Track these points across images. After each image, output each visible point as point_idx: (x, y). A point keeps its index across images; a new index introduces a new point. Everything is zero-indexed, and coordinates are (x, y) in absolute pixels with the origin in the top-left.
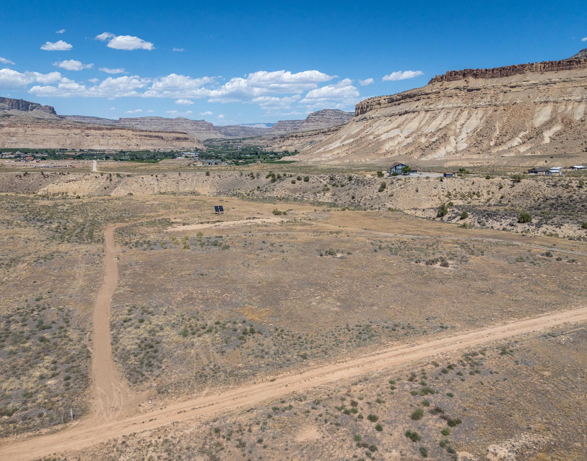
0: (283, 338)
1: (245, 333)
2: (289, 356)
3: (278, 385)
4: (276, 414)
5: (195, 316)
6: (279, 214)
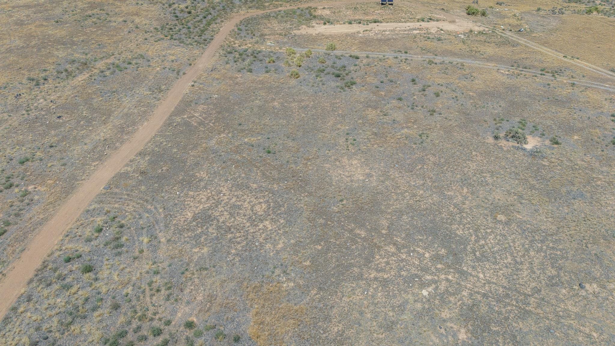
6: (474, 13)
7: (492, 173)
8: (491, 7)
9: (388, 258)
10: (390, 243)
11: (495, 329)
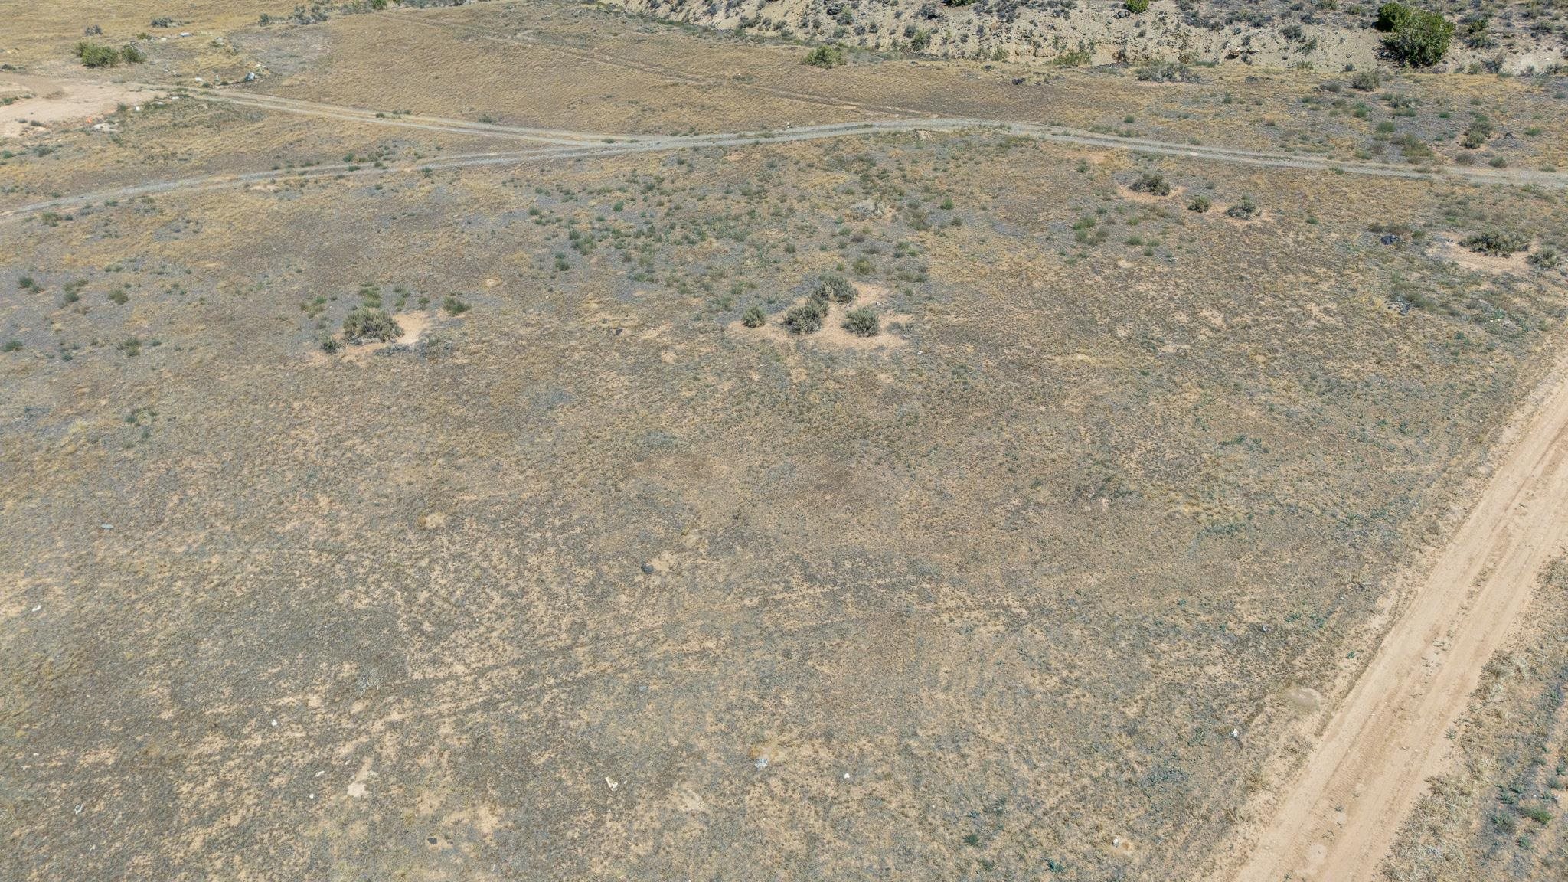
6: (104, 60)
7: (363, 432)
8: (143, 36)
9: (217, 773)
10: (200, 734)
11: (543, 760)
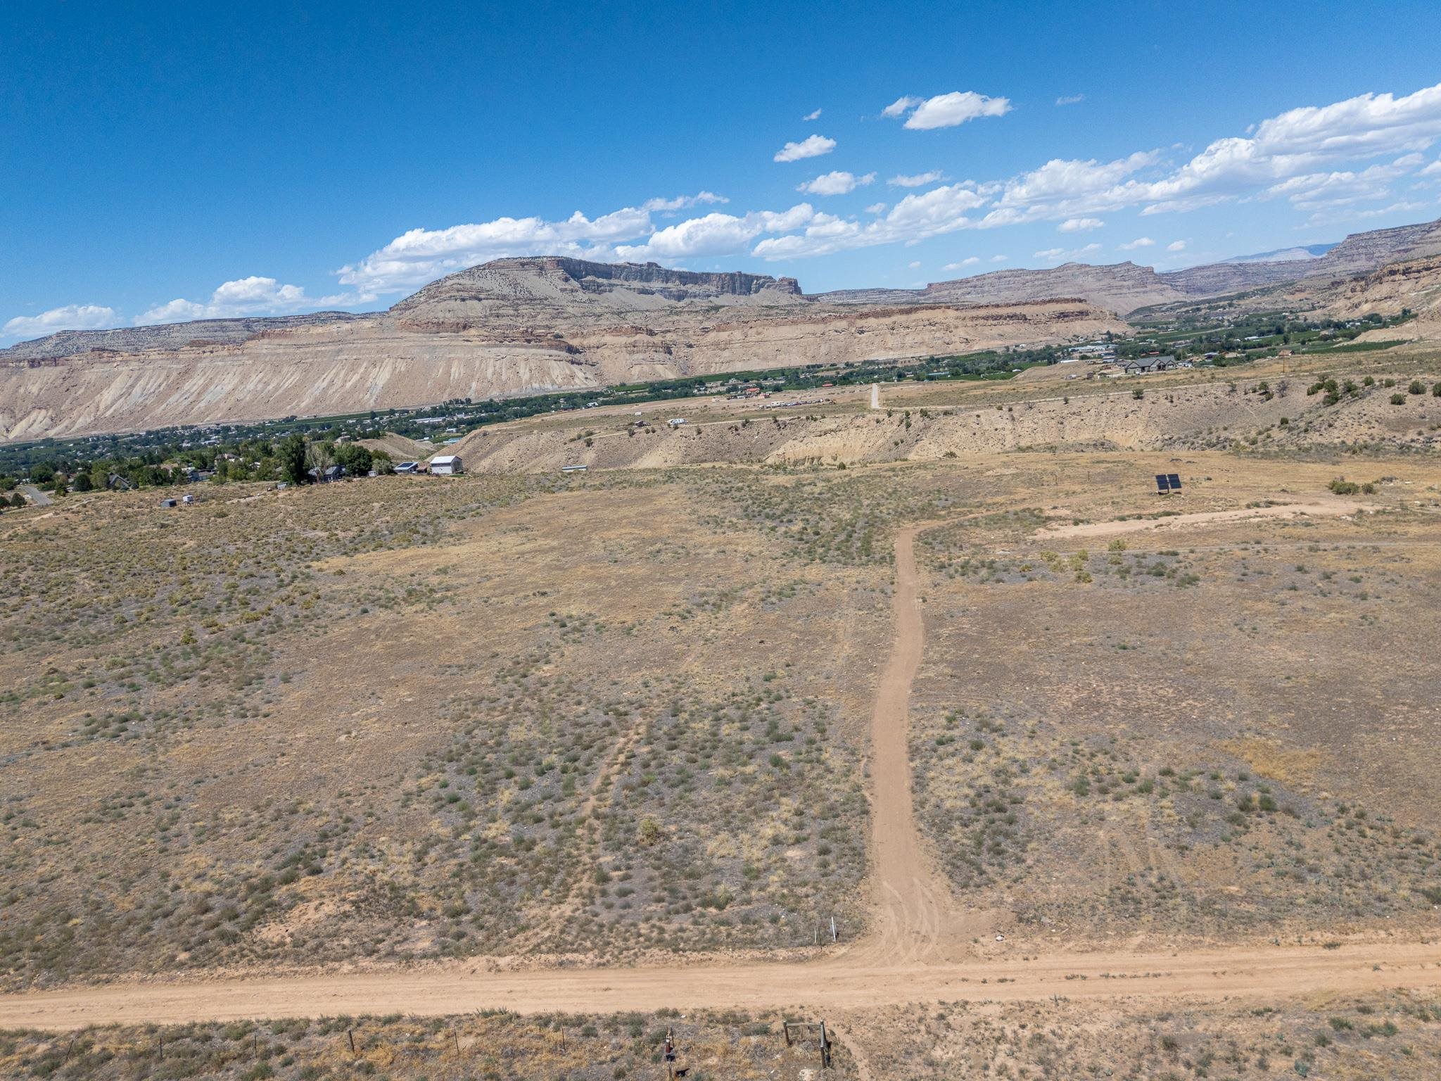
0: (1365, 837)
1: (1245, 807)
2: (1383, 888)
3: (1350, 962)
4: (1344, 1038)
5: (1108, 748)
6: (1348, 491)
8: (1377, 483)
